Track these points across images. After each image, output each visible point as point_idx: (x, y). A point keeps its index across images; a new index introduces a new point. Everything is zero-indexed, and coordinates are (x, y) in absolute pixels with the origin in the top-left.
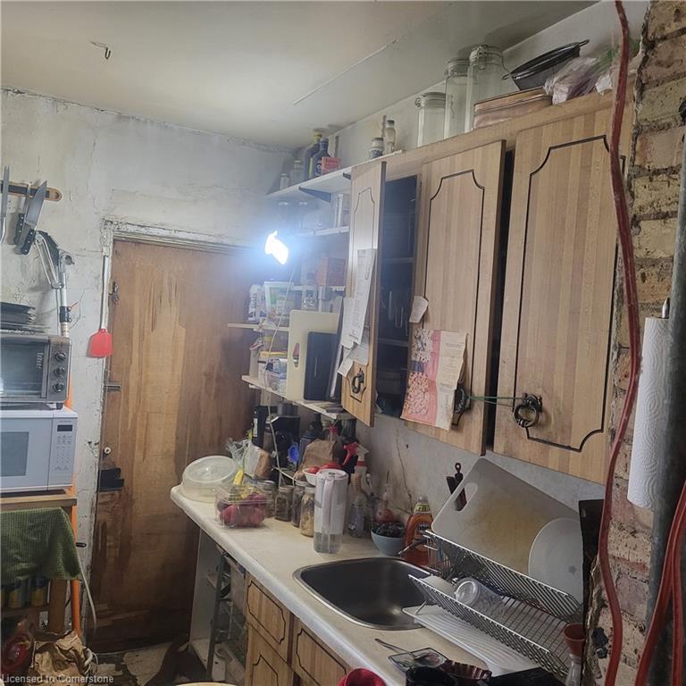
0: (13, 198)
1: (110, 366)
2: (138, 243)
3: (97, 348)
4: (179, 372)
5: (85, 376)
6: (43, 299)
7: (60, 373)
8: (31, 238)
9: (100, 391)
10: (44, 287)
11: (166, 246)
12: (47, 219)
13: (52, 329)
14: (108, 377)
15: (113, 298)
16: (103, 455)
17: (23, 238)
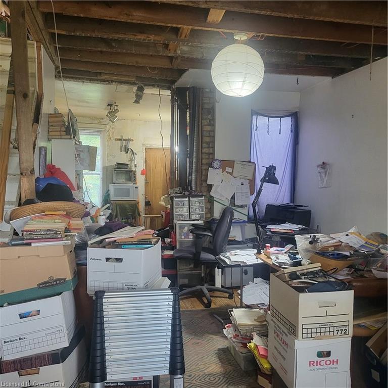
0: (124, 142)
1: (146, 177)
2: (151, 149)
3: (143, 173)
4: (162, 178)
5: (141, 179)
6: (131, 163)
7: (135, 177)
8: (128, 150)
9: (144, 183)
10: (131, 160)
11: (157, 149)
12: (131, 146)
13: (133, 169)
14: (146, 180)
15: (146, 162)
16: (146, 198)
17: (127, 150)
